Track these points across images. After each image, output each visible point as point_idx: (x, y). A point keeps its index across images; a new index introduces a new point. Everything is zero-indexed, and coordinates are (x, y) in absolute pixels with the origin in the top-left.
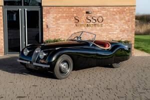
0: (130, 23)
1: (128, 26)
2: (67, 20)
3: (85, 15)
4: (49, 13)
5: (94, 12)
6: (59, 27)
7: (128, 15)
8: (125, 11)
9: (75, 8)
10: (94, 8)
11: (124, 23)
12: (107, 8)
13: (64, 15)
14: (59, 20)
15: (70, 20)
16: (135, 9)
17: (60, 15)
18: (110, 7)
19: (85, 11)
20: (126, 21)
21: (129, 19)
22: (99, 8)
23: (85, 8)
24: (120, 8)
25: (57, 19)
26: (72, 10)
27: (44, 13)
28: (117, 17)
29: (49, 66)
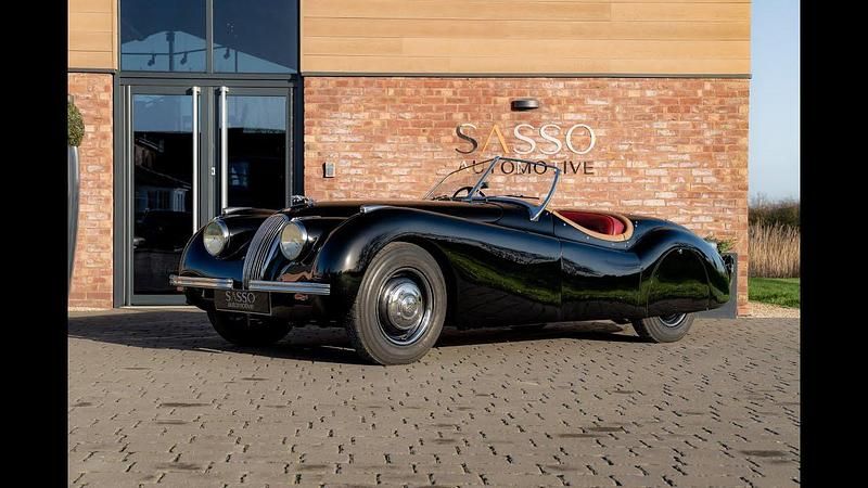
0: (723, 156)
1: (717, 173)
2: (422, 139)
3: (506, 116)
4: (336, 109)
5: (549, 102)
6: (380, 173)
7: (715, 117)
8: (697, 101)
9: (457, 83)
10: (548, 85)
11: (695, 157)
12: (614, 83)
13: (408, 116)
14: (382, 140)
15: (434, 140)
16: (745, 93)
17: (386, 116)
18: (624, 83)
19: (505, 101)
20: (706, 148)
21: (719, 139)
22: (577, 82)
23: (507, 83)
24: (677, 84)
25: (371, 137)
26: (447, 93)
27: (308, 107)
28: (662, 126)
29: (326, 290)
